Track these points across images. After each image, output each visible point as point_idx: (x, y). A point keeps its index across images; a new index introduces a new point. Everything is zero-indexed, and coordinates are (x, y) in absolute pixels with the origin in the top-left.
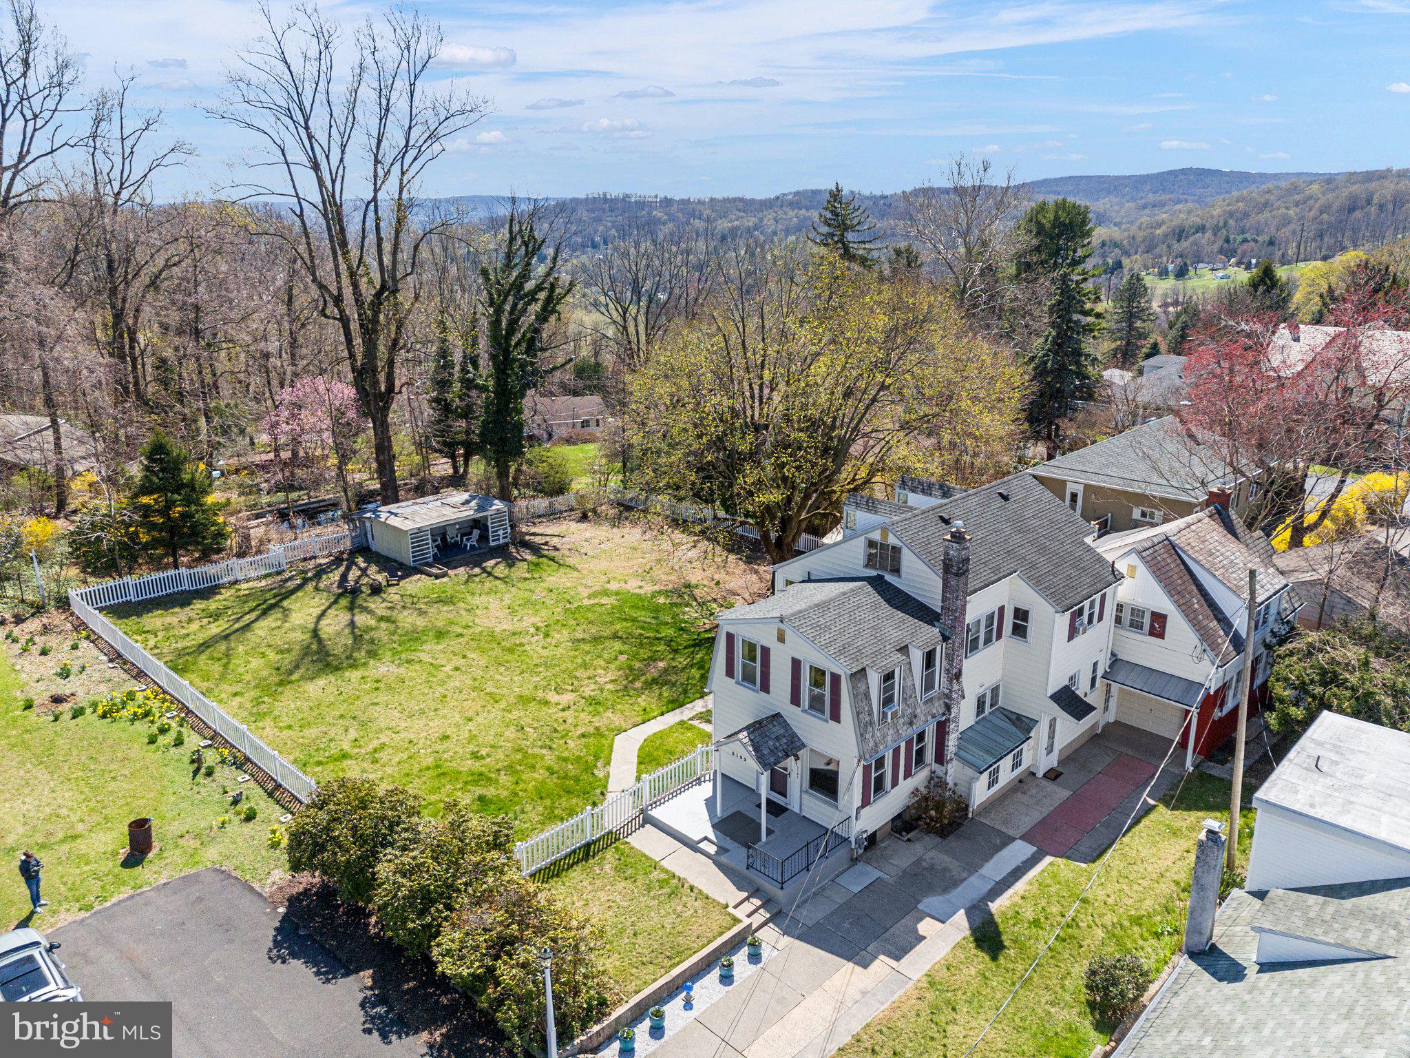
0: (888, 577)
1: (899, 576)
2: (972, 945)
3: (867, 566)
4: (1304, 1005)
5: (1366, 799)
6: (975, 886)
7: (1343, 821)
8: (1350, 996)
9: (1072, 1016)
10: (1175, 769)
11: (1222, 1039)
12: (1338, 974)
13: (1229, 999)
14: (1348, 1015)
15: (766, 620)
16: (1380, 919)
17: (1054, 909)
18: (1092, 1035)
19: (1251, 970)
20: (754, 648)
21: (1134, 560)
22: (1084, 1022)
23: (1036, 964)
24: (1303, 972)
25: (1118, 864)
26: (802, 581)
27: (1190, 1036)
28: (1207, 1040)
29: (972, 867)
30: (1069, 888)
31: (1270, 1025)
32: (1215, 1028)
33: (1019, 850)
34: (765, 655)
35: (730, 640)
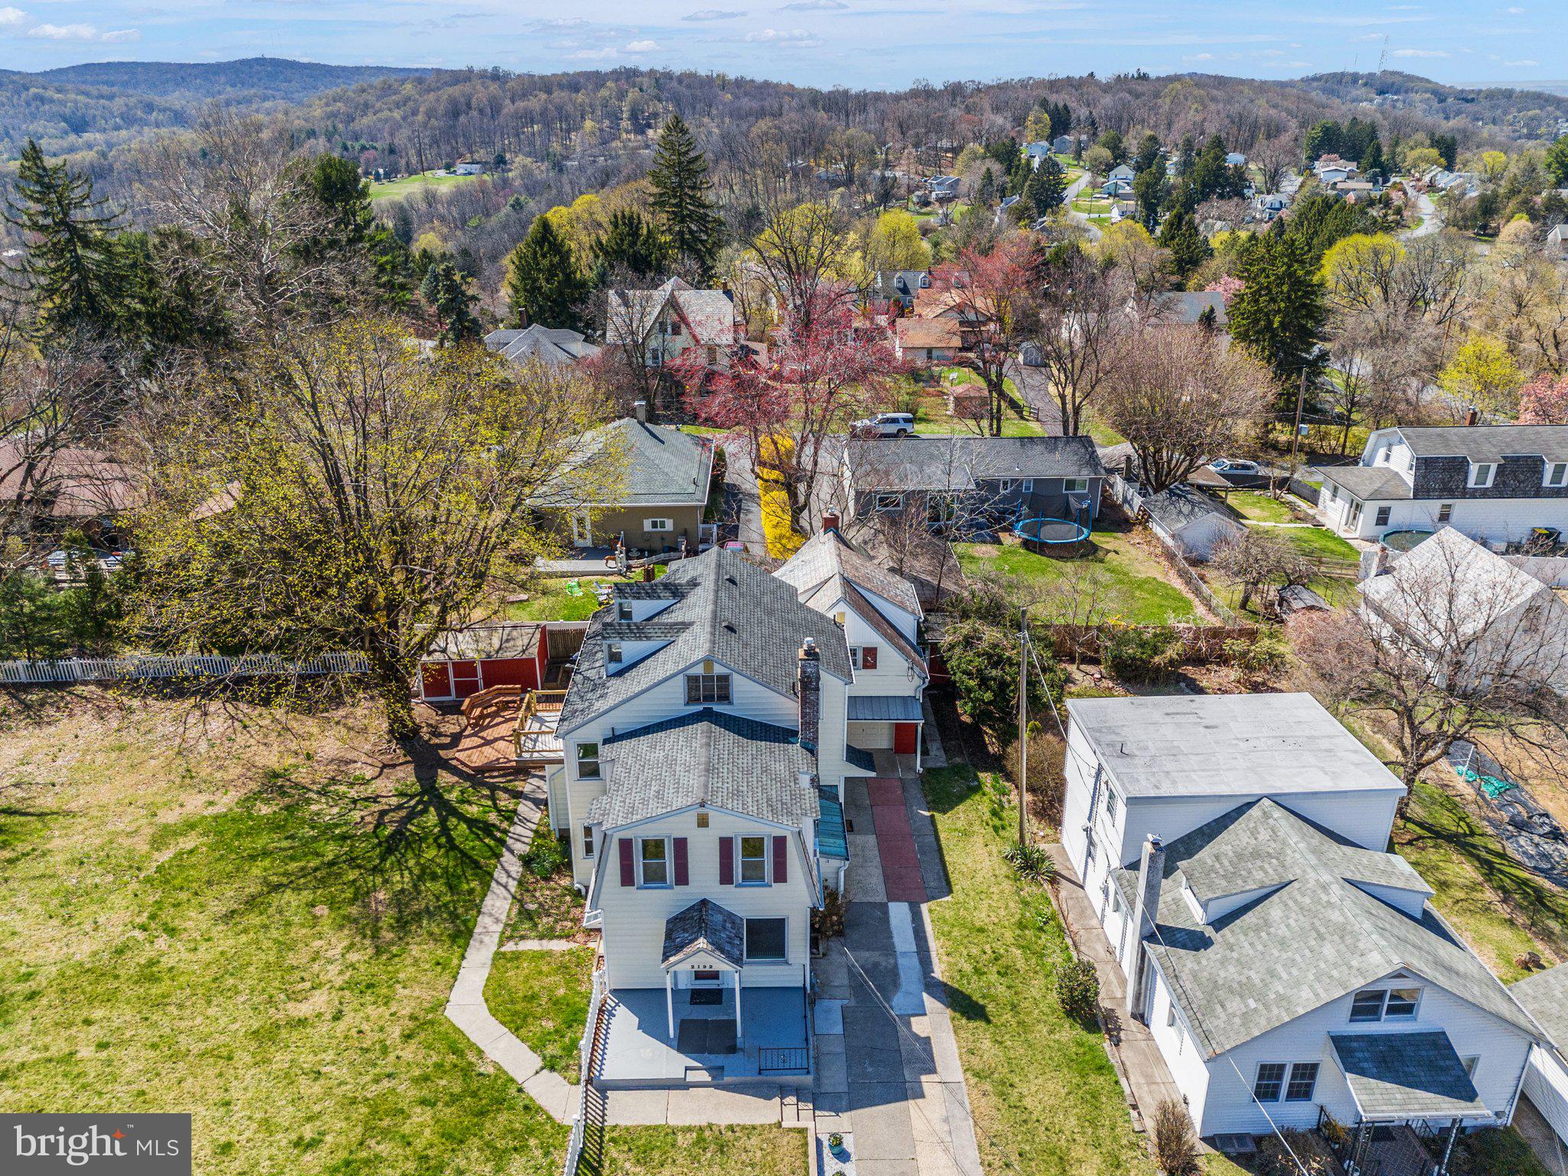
0: (717, 708)
1: (731, 703)
2: (964, 1021)
3: (687, 704)
4: (1283, 943)
5: (1170, 766)
6: (908, 966)
7: (1182, 790)
8: (1304, 922)
9: (1070, 1033)
10: (911, 776)
11: (1261, 998)
12: (1273, 908)
13: (1223, 962)
14: (1321, 937)
15: (680, 811)
16: (1256, 855)
17: (975, 951)
18: (1092, 1039)
19: (1209, 932)
20: (659, 844)
21: (843, 607)
22: (1079, 1032)
23: (1014, 1007)
24: (1249, 918)
25: (967, 884)
26: (606, 741)
27: (1234, 1005)
28: (1252, 1004)
29: (889, 949)
30: (963, 926)
31: (1279, 968)
32: (1243, 990)
33: (899, 912)
34: (681, 845)
35: (626, 846)
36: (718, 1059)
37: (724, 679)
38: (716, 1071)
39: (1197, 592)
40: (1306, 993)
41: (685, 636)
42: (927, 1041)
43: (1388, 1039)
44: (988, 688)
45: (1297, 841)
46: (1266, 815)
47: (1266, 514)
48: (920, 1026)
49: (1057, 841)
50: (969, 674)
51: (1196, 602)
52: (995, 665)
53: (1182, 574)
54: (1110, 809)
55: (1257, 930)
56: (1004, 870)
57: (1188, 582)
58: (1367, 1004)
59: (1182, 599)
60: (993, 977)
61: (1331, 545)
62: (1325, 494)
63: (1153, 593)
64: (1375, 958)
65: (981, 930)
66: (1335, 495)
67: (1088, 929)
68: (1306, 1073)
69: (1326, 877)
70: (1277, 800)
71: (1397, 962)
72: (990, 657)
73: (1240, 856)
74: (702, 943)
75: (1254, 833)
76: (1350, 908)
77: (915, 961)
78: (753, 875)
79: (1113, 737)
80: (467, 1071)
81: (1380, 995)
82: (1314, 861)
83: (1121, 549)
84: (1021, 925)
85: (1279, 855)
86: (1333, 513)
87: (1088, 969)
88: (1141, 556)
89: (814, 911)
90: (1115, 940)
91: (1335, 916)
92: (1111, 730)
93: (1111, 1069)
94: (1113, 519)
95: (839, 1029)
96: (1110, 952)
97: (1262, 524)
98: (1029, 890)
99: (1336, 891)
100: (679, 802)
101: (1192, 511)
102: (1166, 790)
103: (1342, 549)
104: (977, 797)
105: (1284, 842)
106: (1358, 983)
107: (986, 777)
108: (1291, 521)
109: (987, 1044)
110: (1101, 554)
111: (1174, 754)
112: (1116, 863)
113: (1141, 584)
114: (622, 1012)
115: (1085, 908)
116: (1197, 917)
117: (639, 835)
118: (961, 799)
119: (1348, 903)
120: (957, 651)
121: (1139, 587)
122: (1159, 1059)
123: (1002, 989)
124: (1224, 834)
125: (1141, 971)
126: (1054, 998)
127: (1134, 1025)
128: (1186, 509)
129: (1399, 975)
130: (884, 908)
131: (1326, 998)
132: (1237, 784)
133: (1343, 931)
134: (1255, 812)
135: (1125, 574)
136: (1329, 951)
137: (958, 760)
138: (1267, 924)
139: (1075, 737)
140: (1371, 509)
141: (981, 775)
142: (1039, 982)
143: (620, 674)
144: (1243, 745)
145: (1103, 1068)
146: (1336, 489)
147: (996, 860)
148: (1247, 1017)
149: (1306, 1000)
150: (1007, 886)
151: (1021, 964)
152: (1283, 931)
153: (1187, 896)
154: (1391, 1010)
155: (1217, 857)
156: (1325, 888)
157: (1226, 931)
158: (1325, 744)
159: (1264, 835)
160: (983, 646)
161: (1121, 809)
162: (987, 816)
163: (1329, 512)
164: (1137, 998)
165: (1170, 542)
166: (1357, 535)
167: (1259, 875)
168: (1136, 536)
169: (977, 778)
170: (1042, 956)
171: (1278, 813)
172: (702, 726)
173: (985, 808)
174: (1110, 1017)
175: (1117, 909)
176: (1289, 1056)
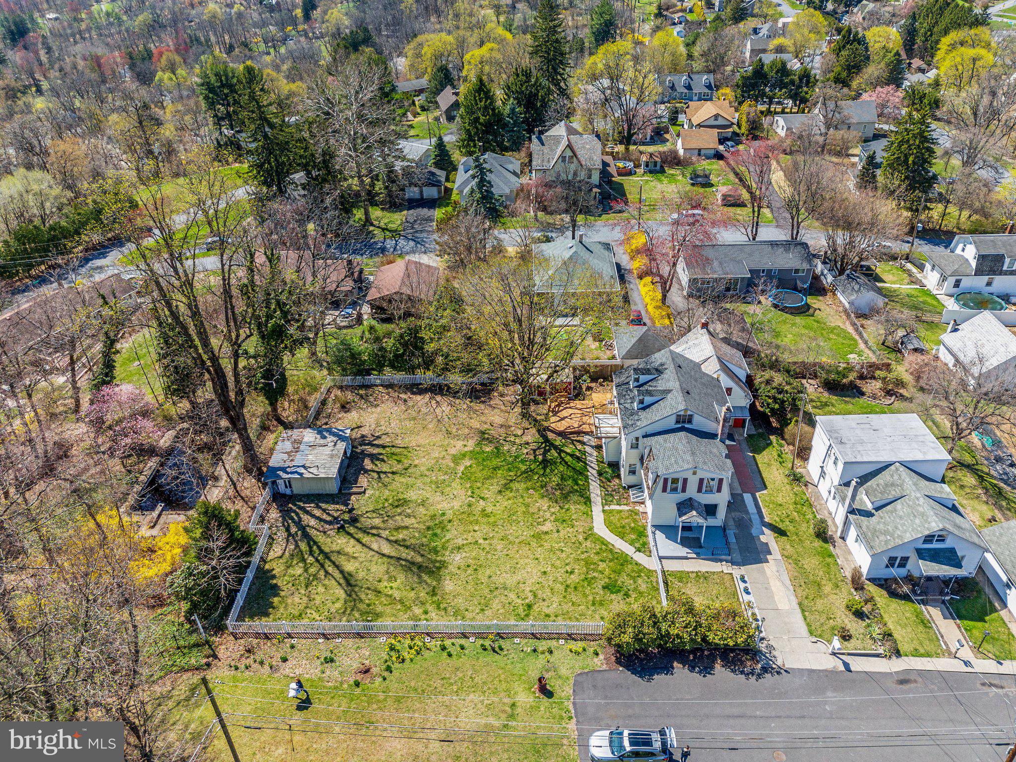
0: (688, 426)
1: (692, 424)
2: (779, 537)
3: (676, 424)
4: (901, 518)
5: (860, 448)
6: (755, 518)
7: (865, 459)
8: (909, 511)
9: (818, 543)
10: (741, 438)
11: (892, 535)
12: (898, 505)
13: (879, 523)
14: (915, 516)
15: (687, 470)
16: (893, 485)
17: (779, 513)
18: (826, 545)
19: (873, 511)
20: (677, 480)
21: (720, 372)
22: (821, 543)
23: (797, 534)
24: (889, 507)
25: (772, 486)
26: (643, 437)
27: (882, 538)
28: (889, 537)
29: (747, 512)
30: (773, 503)
31: (899, 526)
32: (886, 533)
33: (747, 497)
34: (685, 481)
35: (666, 480)
36: (698, 550)
37: (691, 416)
38: (698, 554)
39: (861, 336)
40: (908, 535)
41: (669, 396)
42: (767, 543)
43: (935, 549)
44: (776, 403)
45: (908, 480)
46: (897, 469)
47: (895, 279)
48: (763, 538)
49: (805, 468)
50: (769, 397)
51: (860, 341)
52: (780, 393)
53: (853, 324)
54: (835, 463)
55: (892, 512)
56: (786, 481)
57: (857, 330)
58: (929, 539)
59: (853, 339)
60: (788, 523)
61: (929, 300)
62: (928, 267)
63: (838, 335)
64: (933, 524)
65: (781, 505)
66: (933, 269)
67: (821, 505)
68: (904, 561)
69: (919, 495)
70: (901, 463)
71: (941, 526)
72: (778, 389)
73: (886, 485)
74: (694, 513)
75: (892, 476)
76: (925, 506)
77: (757, 517)
78: (710, 491)
79: (836, 435)
80: (611, 551)
81: (934, 536)
82: (914, 488)
83: (822, 308)
84: (796, 503)
85: (901, 485)
86: (931, 279)
87: (823, 521)
88: (832, 312)
89: (729, 502)
90: (833, 510)
91: (921, 509)
92: (836, 432)
93: (833, 556)
94: (817, 288)
95: (734, 541)
96: (830, 514)
97: (893, 286)
98: (796, 489)
99: (922, 501)
100: (686, 467)
101: (860, 289)
102: (859, 459)
103: (935, 303)
104: (770, 447)
105: (904, 481)
106: (927, 533)
107: (773, 438)
108: (908, 284)
109: (788, 547)
110: (811, 311)
111: (862, 442)
112: (836, 483)
113: (832, 330)
114: (657, 532)
115: (819, 496)
116: (869, 506)
117: (670, 477)
118: (764, 449)
119: (926, 505)
120: (763, 385)
121: (832, 332)
122: (850, 553)
123: (791, 528)
124: (880, 475)
125: (845, 523)
126: (811, 531)
127: (840, 541)
128: (856, 287)
129: (941, 530)
130: (741, 495)
131: (915, 537)
132: (885, 457)
133: (923, 514)
134: (893, 467)
135: (825, 324)
136: (917, 521)
137: (760, 431)
138: (895, 510)
139: (819, 431)
140: (952, 280)
141: (771, 437)
142: (805, 525)
143: (644, 409)
144: (889, 439)
145: (830, 555)
146: (934, 266)
147: (782, 476)
148: (886, 542)
149: (908, 537)
150: (788, 487)
151: (797, 518)
152: (901, 513)
153: (865, 498)
154: (937, 540)
155: (878, 485)
156: (918, 499)
157: (880, 512)
158: (921, 438)
159: (896, 477)
160: (775, 385)
161: (840, 466)
162: (776, 457)
163: (929, 277)
164: (842, 532)
165: (847, 305)
166: (943, 292)
167: (893, 493)
168: (829, 298)
169: (769, 439)
170: (805, 515)
171: (902, 469)
172: (682, 434)
173: (775, 454)
174: (831, 537)
175: (834, 498)
176: (899, 554)
